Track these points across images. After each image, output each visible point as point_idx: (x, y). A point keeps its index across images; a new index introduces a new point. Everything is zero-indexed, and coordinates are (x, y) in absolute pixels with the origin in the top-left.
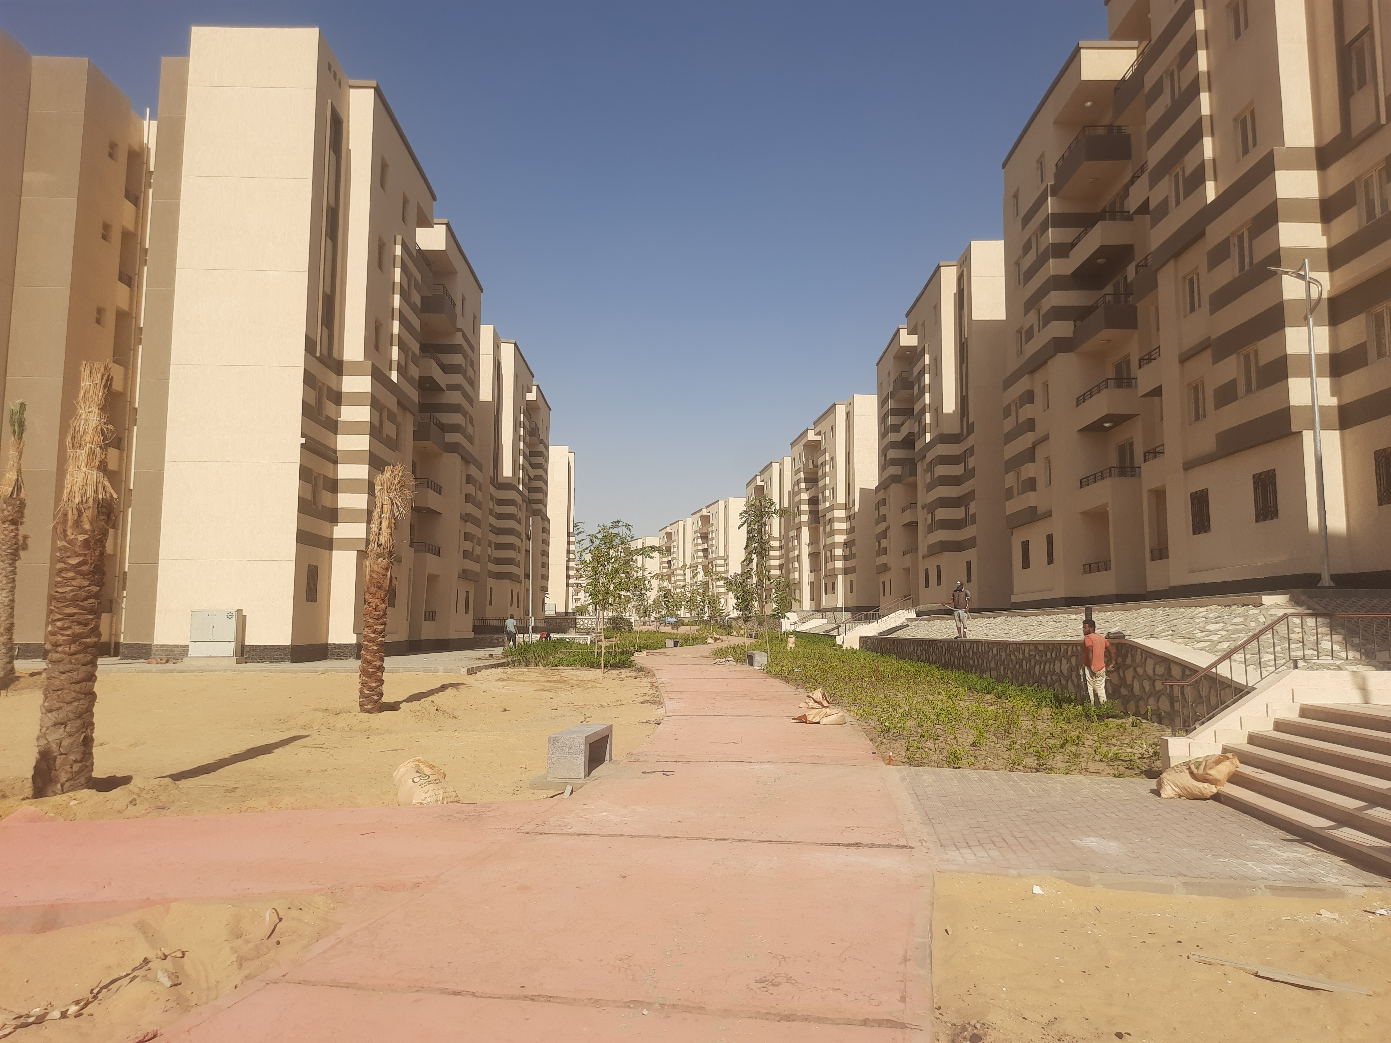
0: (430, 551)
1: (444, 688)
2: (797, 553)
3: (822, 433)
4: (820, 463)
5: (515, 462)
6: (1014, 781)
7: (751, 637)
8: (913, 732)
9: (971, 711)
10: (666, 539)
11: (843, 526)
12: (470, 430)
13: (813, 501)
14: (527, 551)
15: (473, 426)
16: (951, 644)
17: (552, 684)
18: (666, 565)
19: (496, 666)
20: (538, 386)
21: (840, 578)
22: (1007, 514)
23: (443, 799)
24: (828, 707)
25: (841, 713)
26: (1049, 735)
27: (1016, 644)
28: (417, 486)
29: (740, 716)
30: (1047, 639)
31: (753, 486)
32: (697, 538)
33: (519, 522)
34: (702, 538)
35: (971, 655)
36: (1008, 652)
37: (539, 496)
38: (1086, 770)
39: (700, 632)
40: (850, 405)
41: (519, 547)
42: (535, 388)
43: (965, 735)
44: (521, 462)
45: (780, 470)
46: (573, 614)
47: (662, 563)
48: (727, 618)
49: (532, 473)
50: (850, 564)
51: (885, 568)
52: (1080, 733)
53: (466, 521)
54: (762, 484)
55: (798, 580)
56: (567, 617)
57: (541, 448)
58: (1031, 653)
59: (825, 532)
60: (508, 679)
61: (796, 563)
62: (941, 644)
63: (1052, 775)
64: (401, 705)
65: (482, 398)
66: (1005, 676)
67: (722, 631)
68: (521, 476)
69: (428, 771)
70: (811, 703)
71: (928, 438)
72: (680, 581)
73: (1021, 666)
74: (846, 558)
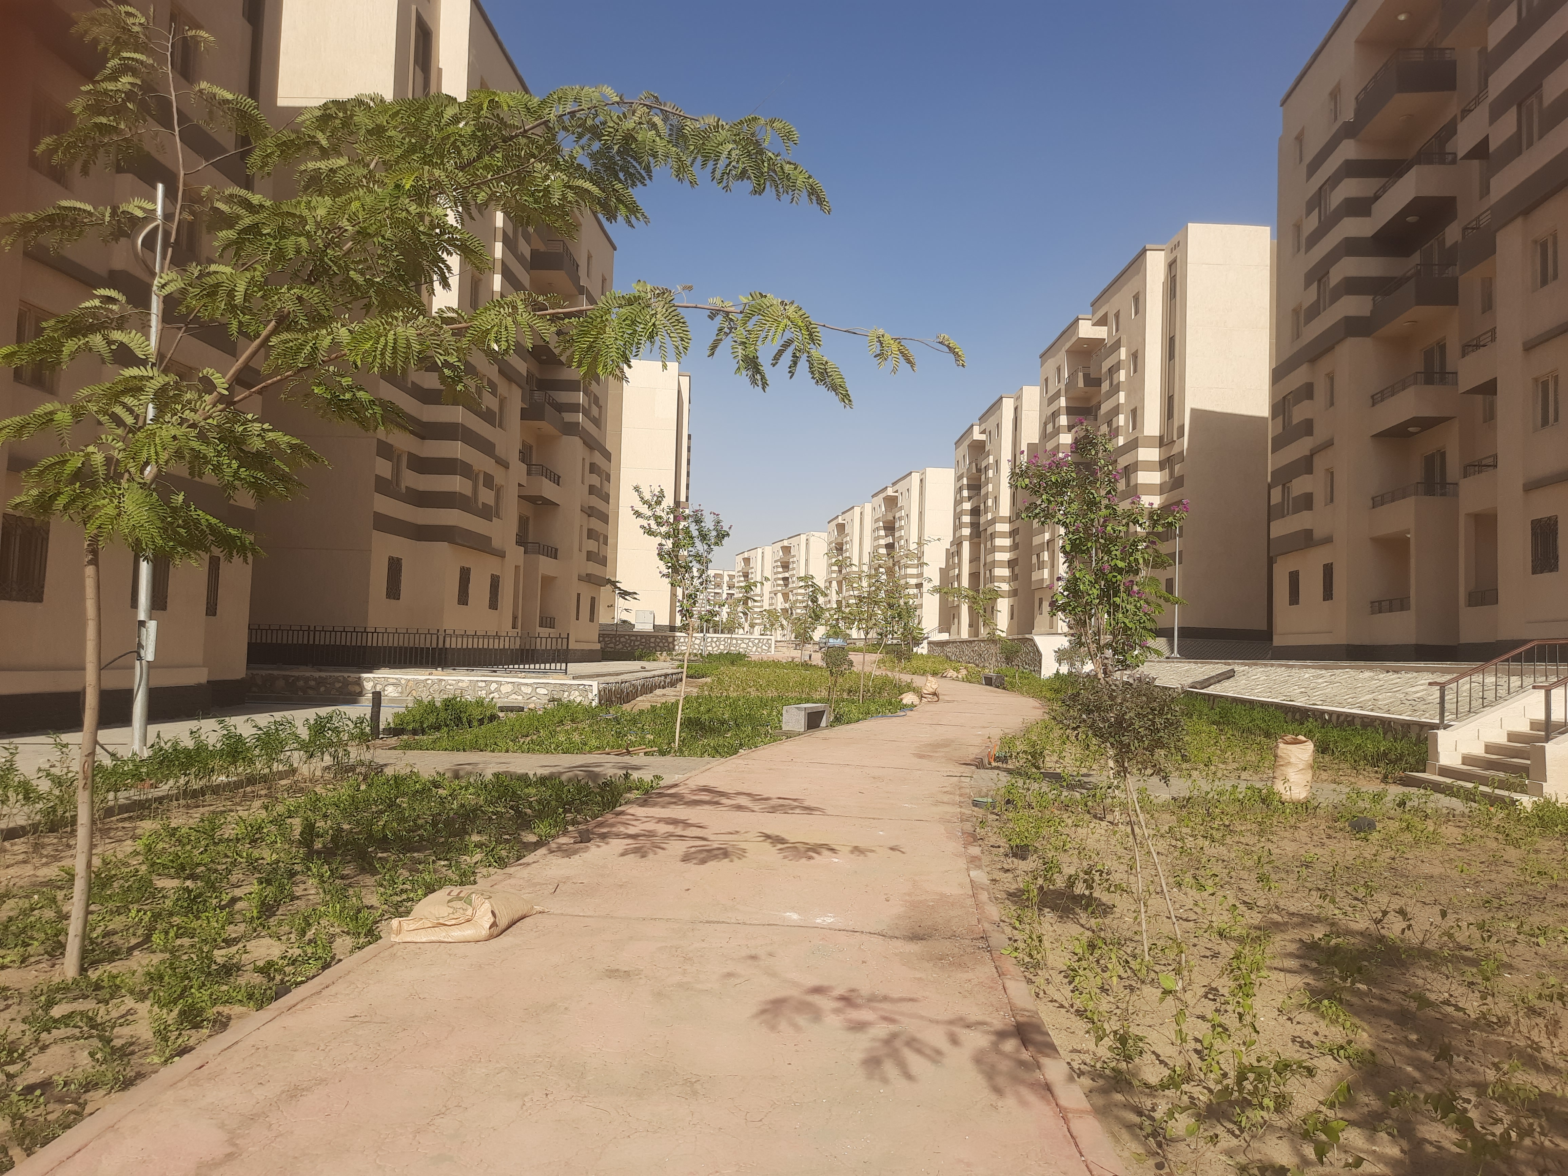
3: (987, 432)
4: (983, 467)
10: (836, 533)
11: (1154, 478)
13: (1086, 444)
18: (835, 568)
31: (966, 443)
32: (878, 529)
34: (885, 528)
45: (1016, 408)
47: (830, 566)
48: (925, 642)
54: (983, 437)
59: (986, 550)
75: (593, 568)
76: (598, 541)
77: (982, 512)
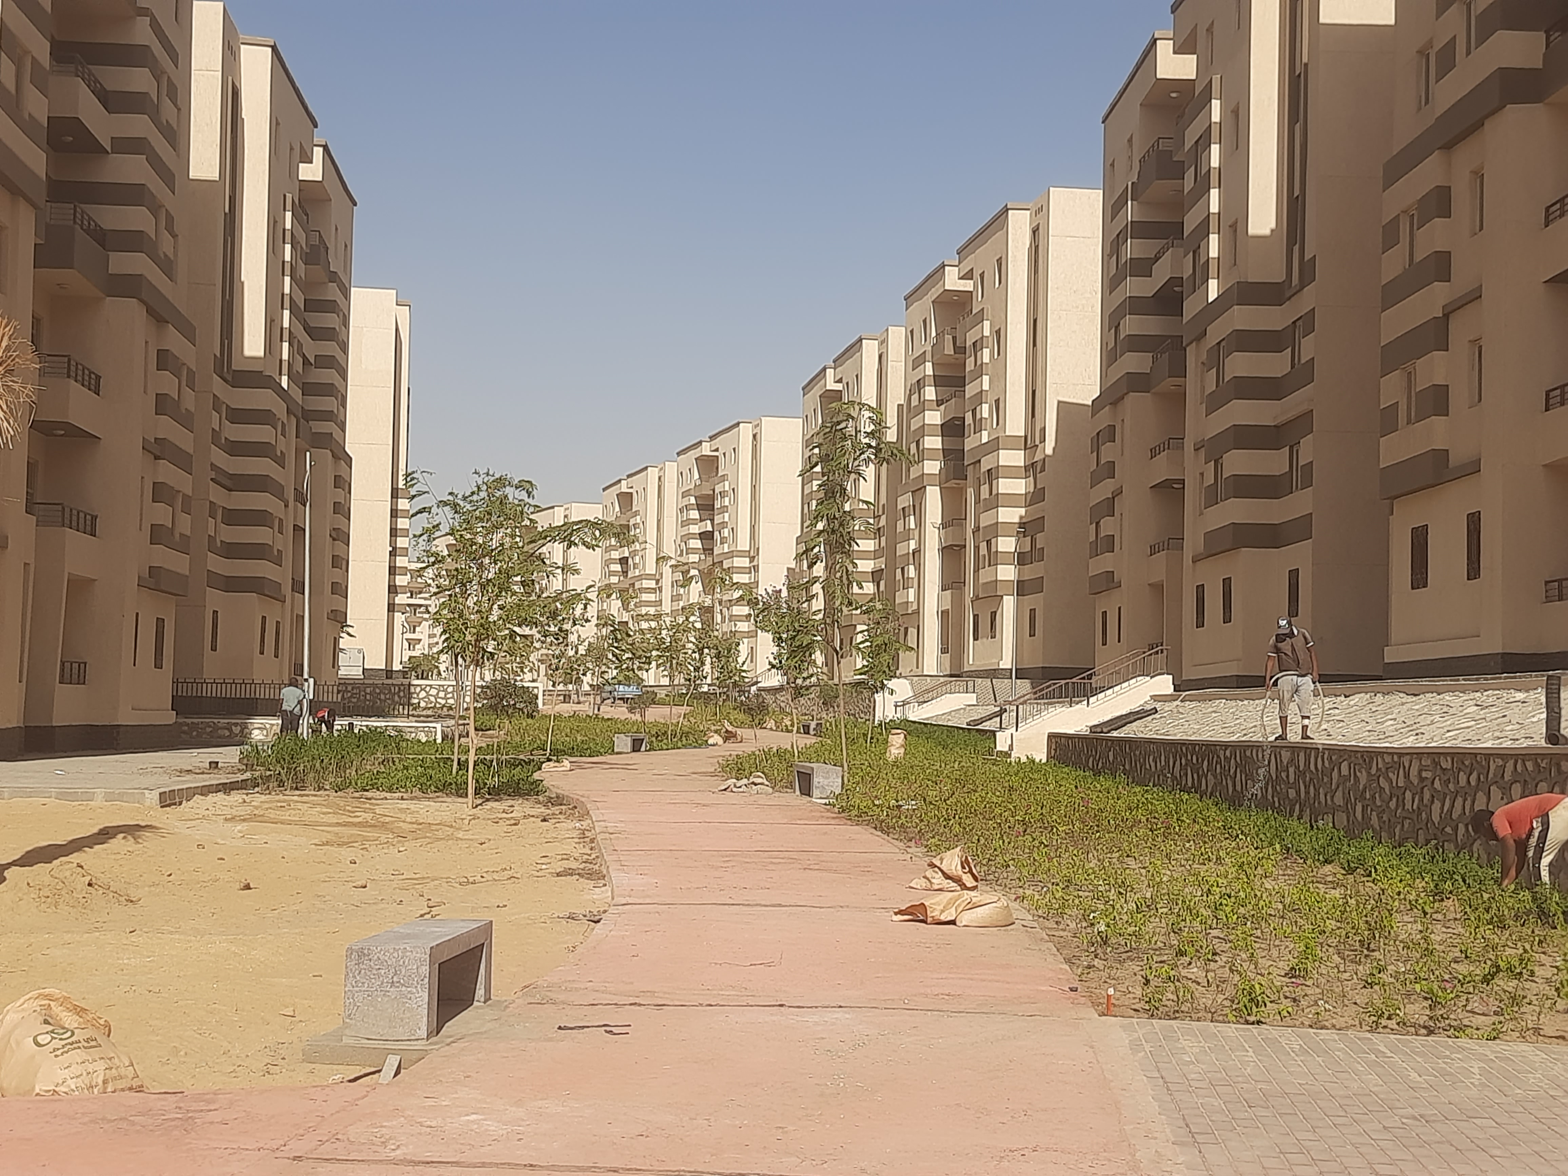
0: (74, 524)
1: (105, 835)
2: (913, 545)
3: (977, 275)
4: (969, 343)
5: (272, 322)
6: (1378, 1053)
7: (807, 732)
8: (1160, 944)
9: (1287, 901)
10: (617, 509)
11: (1019, 486)
12: (166, 245)
13: (953, 429)
14: (299, 530)
15: (174, 236)
16: (1248, 753)
17: (355, 831)
18: (617, 567)
19: (227, 788)
20: (326, 148)
21: (1009, 603)
22: (1381, 467)
23: (105, 1082)
24: (974, 888)
25: (1004, 902)
26: (1458, 954)
27: (1392, 754)
28: (42, 372)
29: (780, 905)
30: (1459, 743)
31: (817, 391)
32: (688, 507)
33: (280, 461)
34: (699, 507)
35: (1292, 780)
36: (1373, 771)
37: (327, 403)
38: (1537, 1031)
39: (693, 720)
40: (1041, 211)
41: (281, 520)
42: (318, 152)
43: (1275, 953)
44: (286, 324)
45: (880, 357)
46: (404, 674)
47: (607, 563)
48: (754, 688)
49: (312, 349)
50: (1031, 572)
51: (1107, 582)
52: (1525, 951)
53: (157, 458)
54: (839, 387)
55: (915, 607)
56: (389, 681)
57: (332, 292)
58: (1424, 774)
59: (978, 501)
60: (252, 818)
61: (912, 567)
62: (1228, 753)
63: (1463, 1041)
64: (6, 874)
65: (195, 173)
66: (1366, 823)
67: (742, 716)
68: (285, 356)
69: (69, 1020)
70: (938, 880)
71: (1213, 290)
72: (648, 604)
73: (1401, 802)
74: (1022, 559)
77: (968, 429)
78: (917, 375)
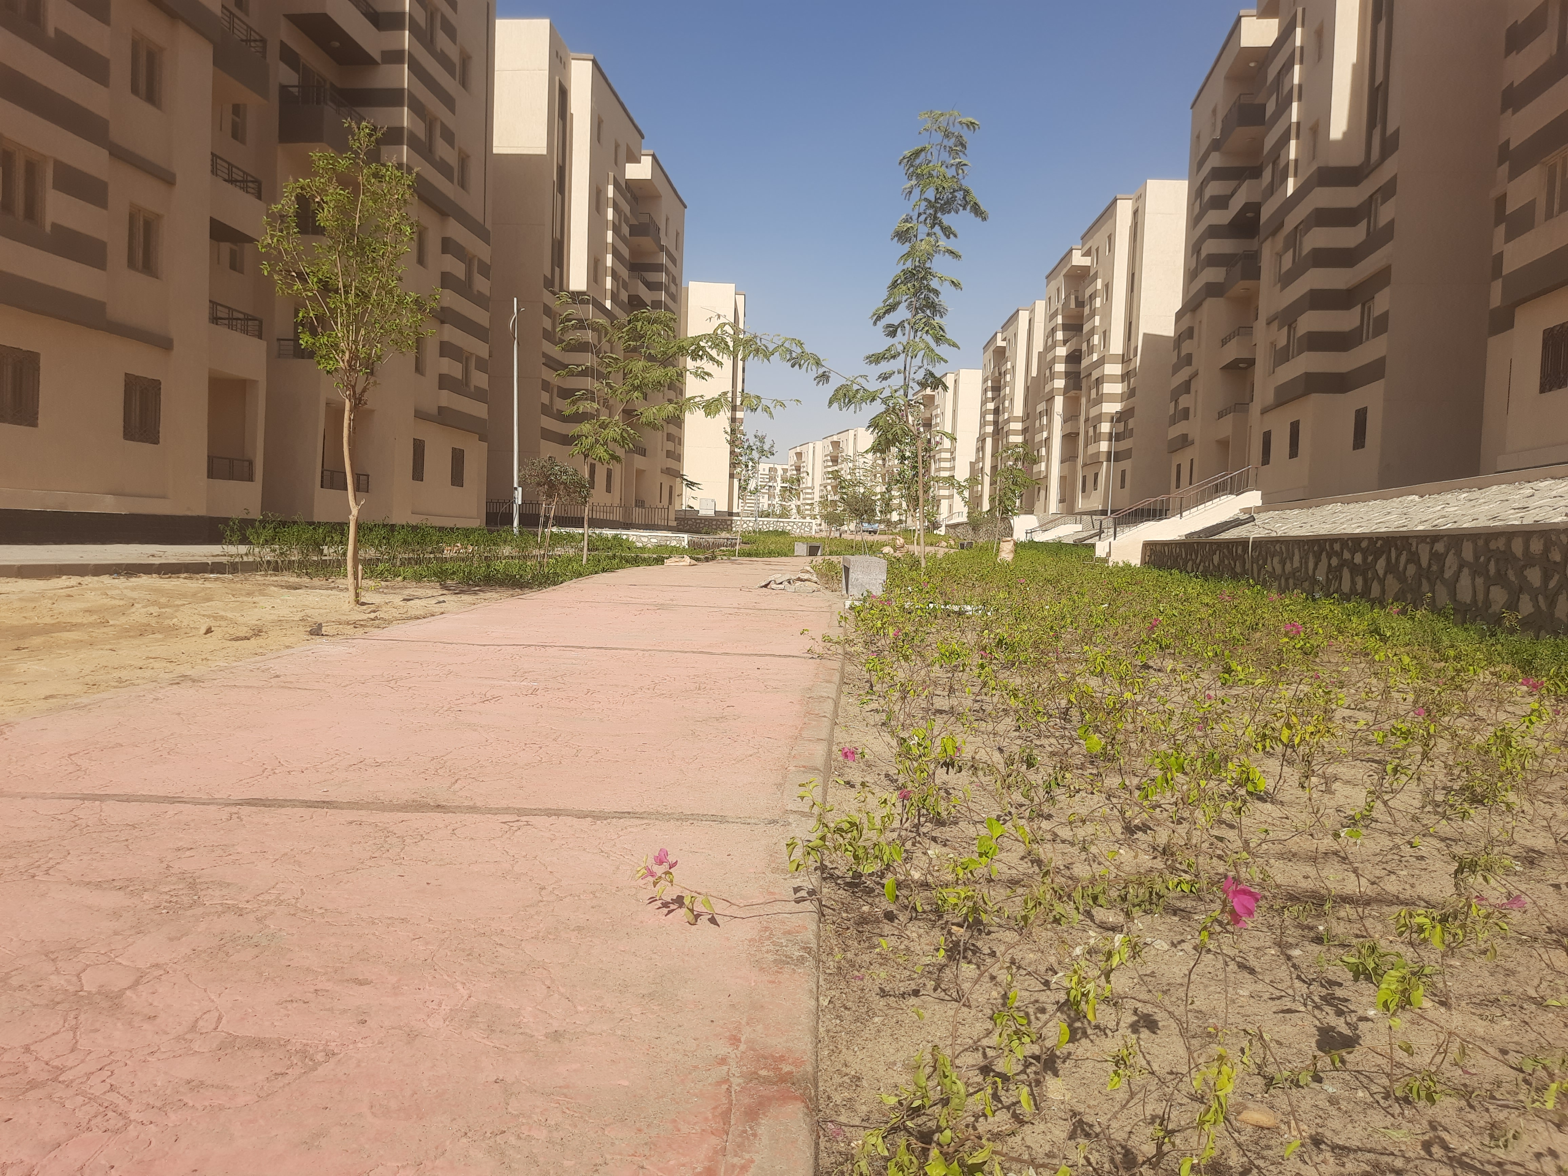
2: (1045, 434)
3: (1093, 251)
4: (1087, 297)
5: (595, 261)
11: (1117, 388)
13: (1074, 358)
21: (1107, 467)
31: (992, 348)
40: (1140, 198)
42: (646, 157)
45: (1030, 320)
50: (1124, 445)
51: (1184, 441)
54: (1004, 344)
55: (1045, 474)
59: (1088, 401)
61: (1044, 449)
68: (608, 286)
71: (1291, 188)
74: (1116, 437)
75: (671, 463)
76: (674, 442)
77: (1001, 412)
78: (1053, 324)
